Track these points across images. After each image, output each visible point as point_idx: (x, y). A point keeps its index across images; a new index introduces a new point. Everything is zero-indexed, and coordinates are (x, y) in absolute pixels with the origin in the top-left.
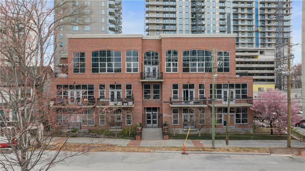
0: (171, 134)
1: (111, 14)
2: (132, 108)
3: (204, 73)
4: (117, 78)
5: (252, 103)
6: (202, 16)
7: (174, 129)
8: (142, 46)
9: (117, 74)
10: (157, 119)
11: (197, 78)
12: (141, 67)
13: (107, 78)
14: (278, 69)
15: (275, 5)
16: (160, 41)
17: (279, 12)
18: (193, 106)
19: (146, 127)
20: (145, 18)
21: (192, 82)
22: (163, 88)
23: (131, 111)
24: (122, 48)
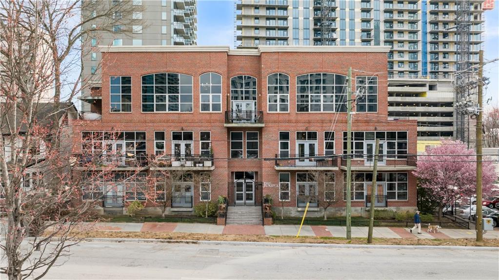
0: (277, 217)
1: (177, 19)
2: (210, 171)
3: (334, 114)
4: (185, 121)
5: (415, 165)
6: (331, 23)
7: (281, 208)
8: (228, 67)
9: (185, 114)
10: (253, 192)
11: (321, 121)
12: (226, 102)
13: (168, 121)
14: (461, 103)
15: (456, 6)
16: (259, 58)
17: (462, 18)
18: (315, 168)
19: (235, 204)
20: (236, 28)
21: (312, 129)
22: (263, 139)
23: (209, 176)
24: (194, 69)
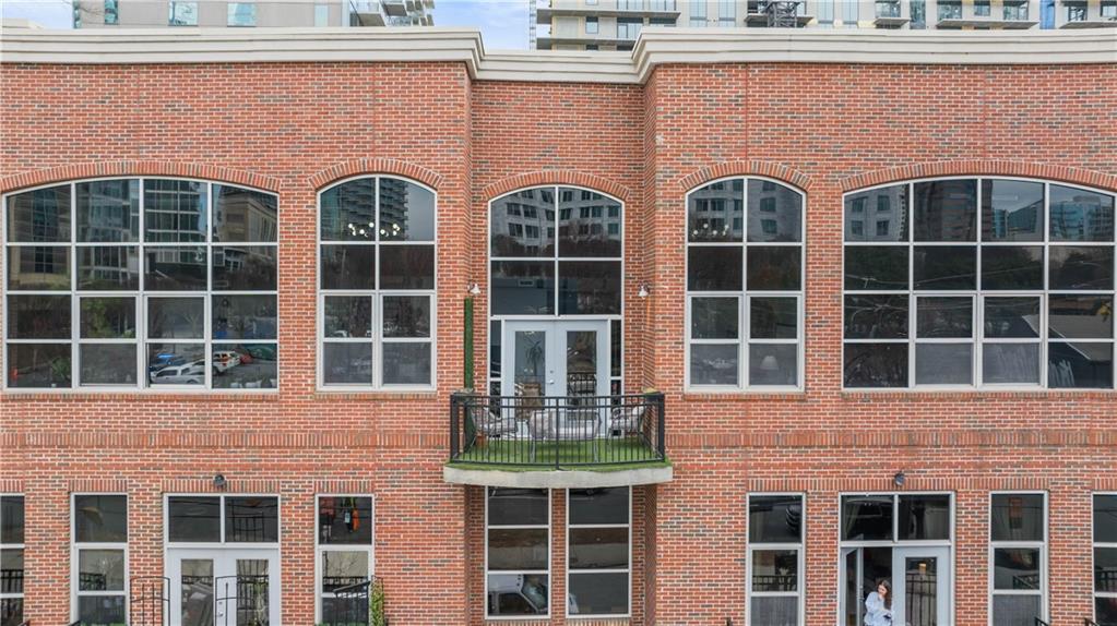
3: (1043, 397)
4: (237, 440)
8: (475, 142)
9: (235, 399)
12: (460, 337)
13: (142, 441)
16: (639, 94)
21: (923, 483)
22: (661, 534)
24: (285, 155)
